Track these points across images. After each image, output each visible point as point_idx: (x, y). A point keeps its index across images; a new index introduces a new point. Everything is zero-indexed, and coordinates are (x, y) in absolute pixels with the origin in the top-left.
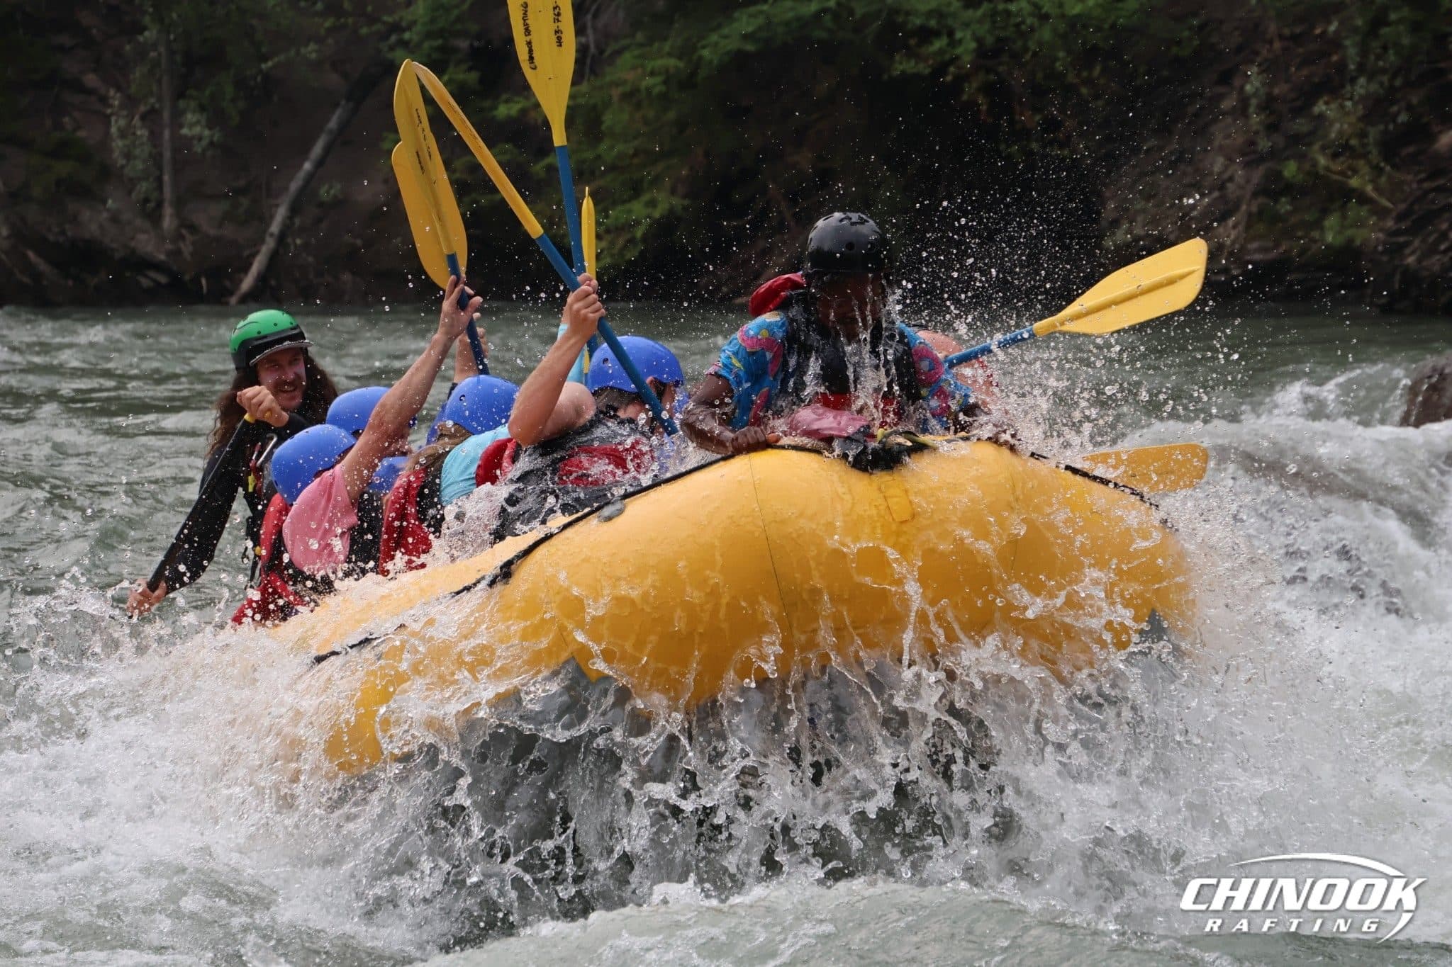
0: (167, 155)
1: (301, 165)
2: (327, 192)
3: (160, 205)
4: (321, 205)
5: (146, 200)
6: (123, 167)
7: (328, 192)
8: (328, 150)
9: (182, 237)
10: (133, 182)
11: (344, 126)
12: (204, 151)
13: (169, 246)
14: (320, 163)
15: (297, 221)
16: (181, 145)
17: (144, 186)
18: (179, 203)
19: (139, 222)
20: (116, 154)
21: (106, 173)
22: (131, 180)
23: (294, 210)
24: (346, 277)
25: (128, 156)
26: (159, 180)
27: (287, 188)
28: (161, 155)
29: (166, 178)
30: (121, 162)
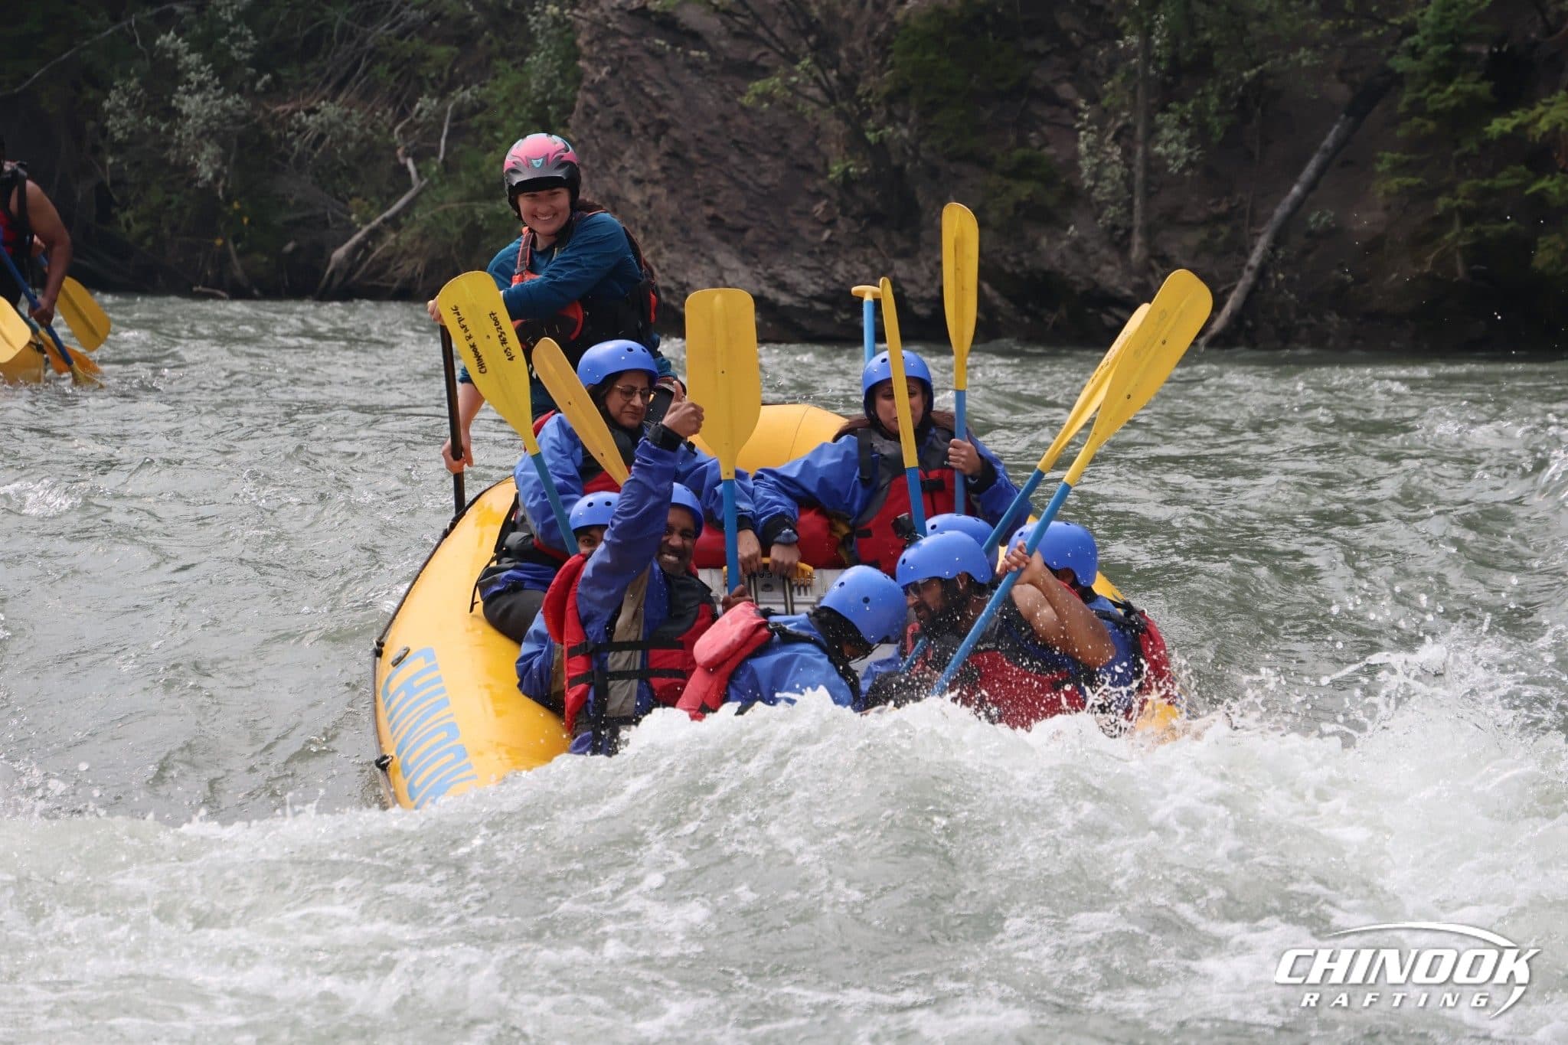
0: (1139, 175)
1: (1290, 189)
2: (1315, 219)
3: (1129, 232)
4: (1310, 234)
5: (1115, 228)
6: (1091, 189)
7: (1318, 221)
8: (1321, 171)
9: (1152, 270)
10: (1102, 206)
11: (1341, 144)
12: (1182, 170)
13: (1136, 279)
14: (1311, 187)
15: (1281, 253)
16: (1155, 166)
17: (1111, 212)
18: (1149, 231)
19: (1104, 252)
20: (1086, 171)
21: (1073, 196)
22: (1098, 203)
23: (1278, 240)
24: (1333, 318)
25: (1097, 176)
26: (1130, 204)
27: (1270, 215)
28: (1132, 175)
29: (1137, 202)
30: (1089, 183)
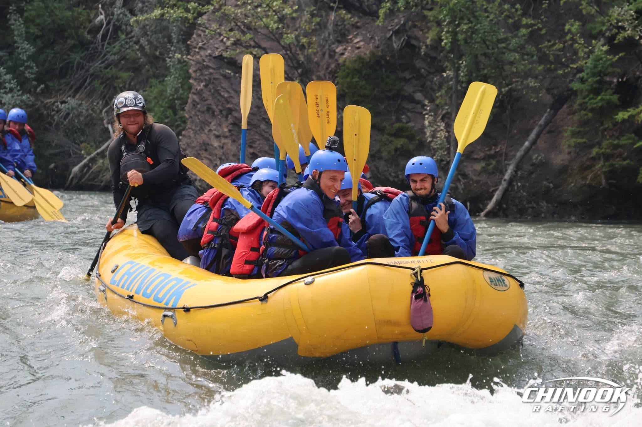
1: (524, 143)
2: (536, 157)
3: (449, 164)
4: (533, 165)
5: (442, 160)
6: (431, 142)
7: (537, 158)
8: (538, 136)
9: (459, 180)
10: (436, 150)
11: (547, 123)
14: (534, 143)
15: (519, 173)
17: (440, 153)
20: (428, 134)
21: (422, 144)
22: (434, 149)
23: (518, 168)
24: (544, 204)
25: (434, 136)
26: (449, 149)
27: (514, 156)
28: (449, 136)
29: (452, 149)
30: (429, 139)
